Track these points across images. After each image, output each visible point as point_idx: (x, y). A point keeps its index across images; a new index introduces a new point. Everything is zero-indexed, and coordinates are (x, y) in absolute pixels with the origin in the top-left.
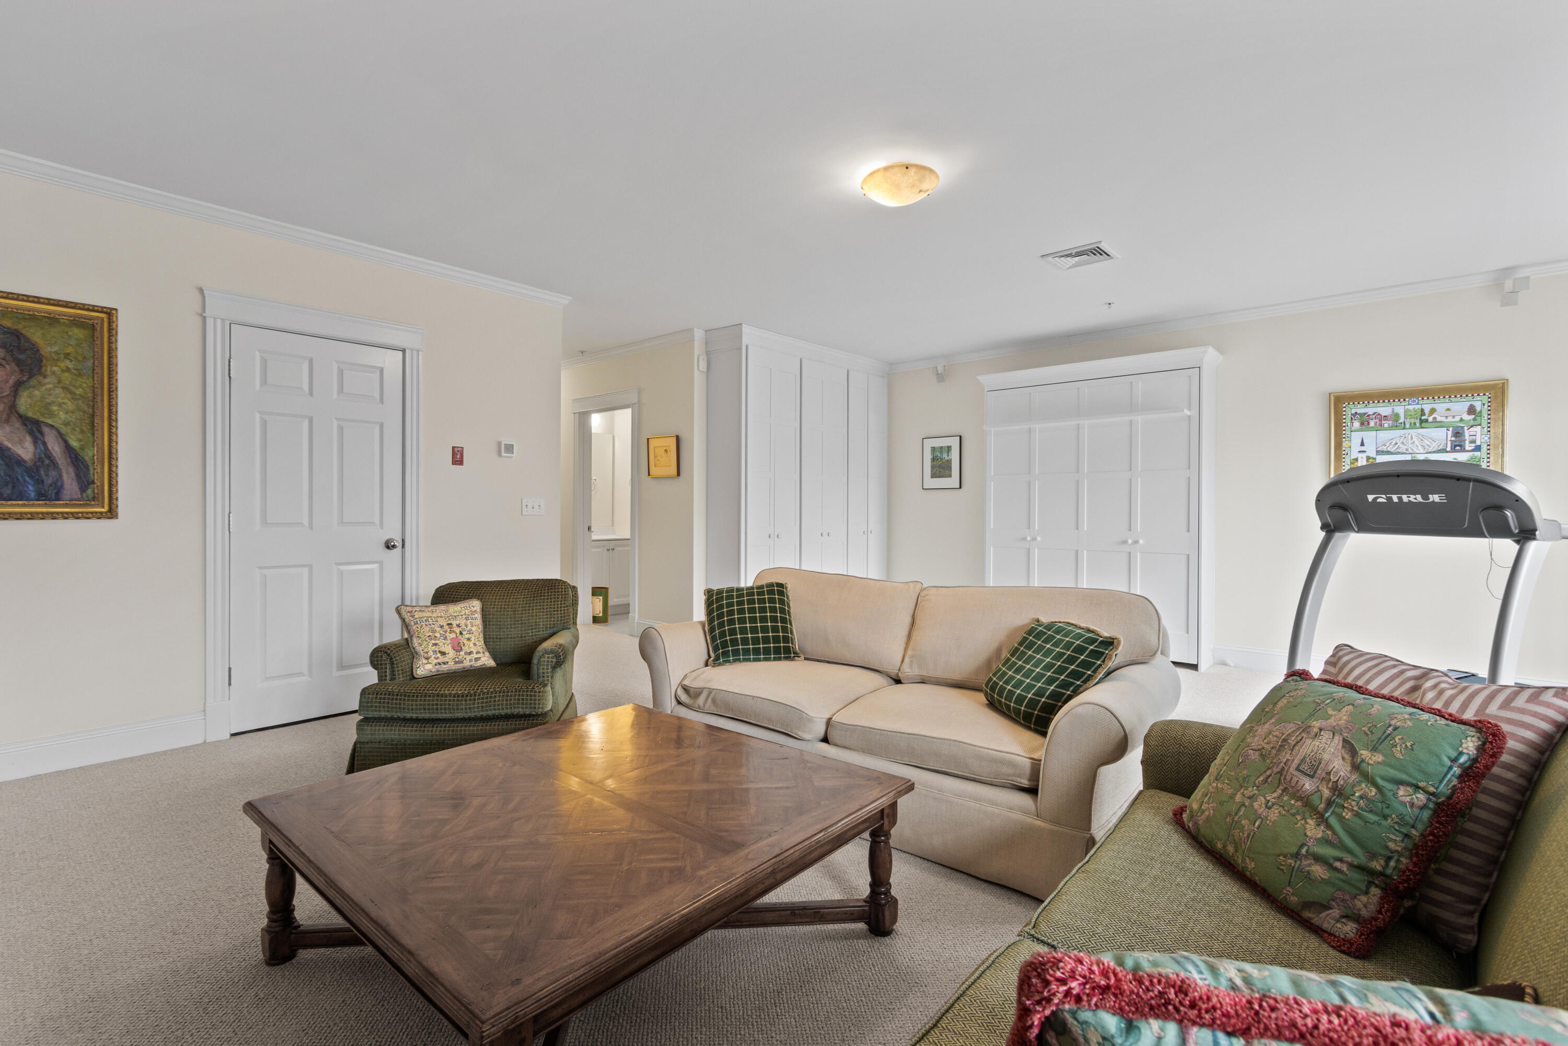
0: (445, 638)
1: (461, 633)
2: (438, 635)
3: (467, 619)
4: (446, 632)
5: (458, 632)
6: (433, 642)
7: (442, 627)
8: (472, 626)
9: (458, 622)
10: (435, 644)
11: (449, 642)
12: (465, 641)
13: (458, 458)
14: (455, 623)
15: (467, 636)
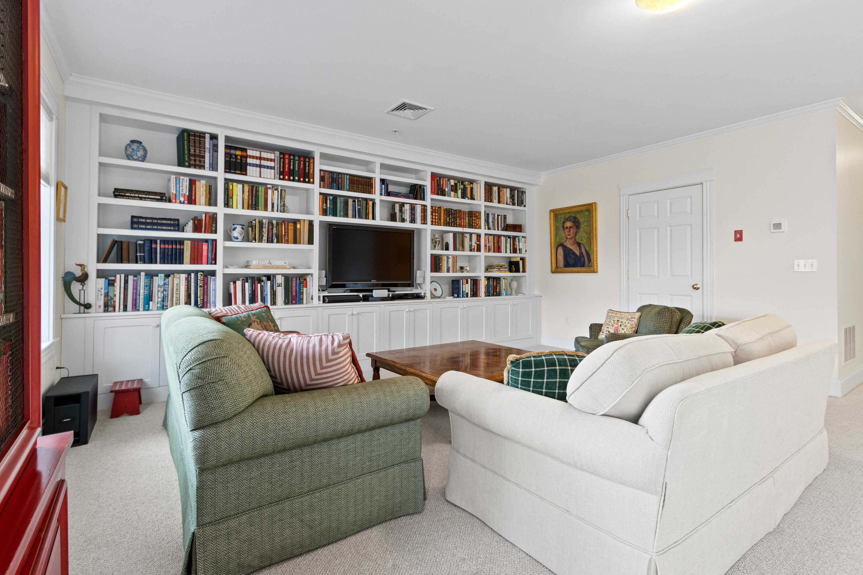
0: (613, 326)
1: (621, 326)
2: (610, 324)
3: (627, 320)
4: (614, 323)
5: (619, 325)
6: (607, 326)
7: (614, 321)
8: (628, 324)
9: (622, 320)
10: (608, 328)
11: (614, 328)
12: (621, 330)
13: (739, 236)
14: (621, 320)
15: (623, 328)
